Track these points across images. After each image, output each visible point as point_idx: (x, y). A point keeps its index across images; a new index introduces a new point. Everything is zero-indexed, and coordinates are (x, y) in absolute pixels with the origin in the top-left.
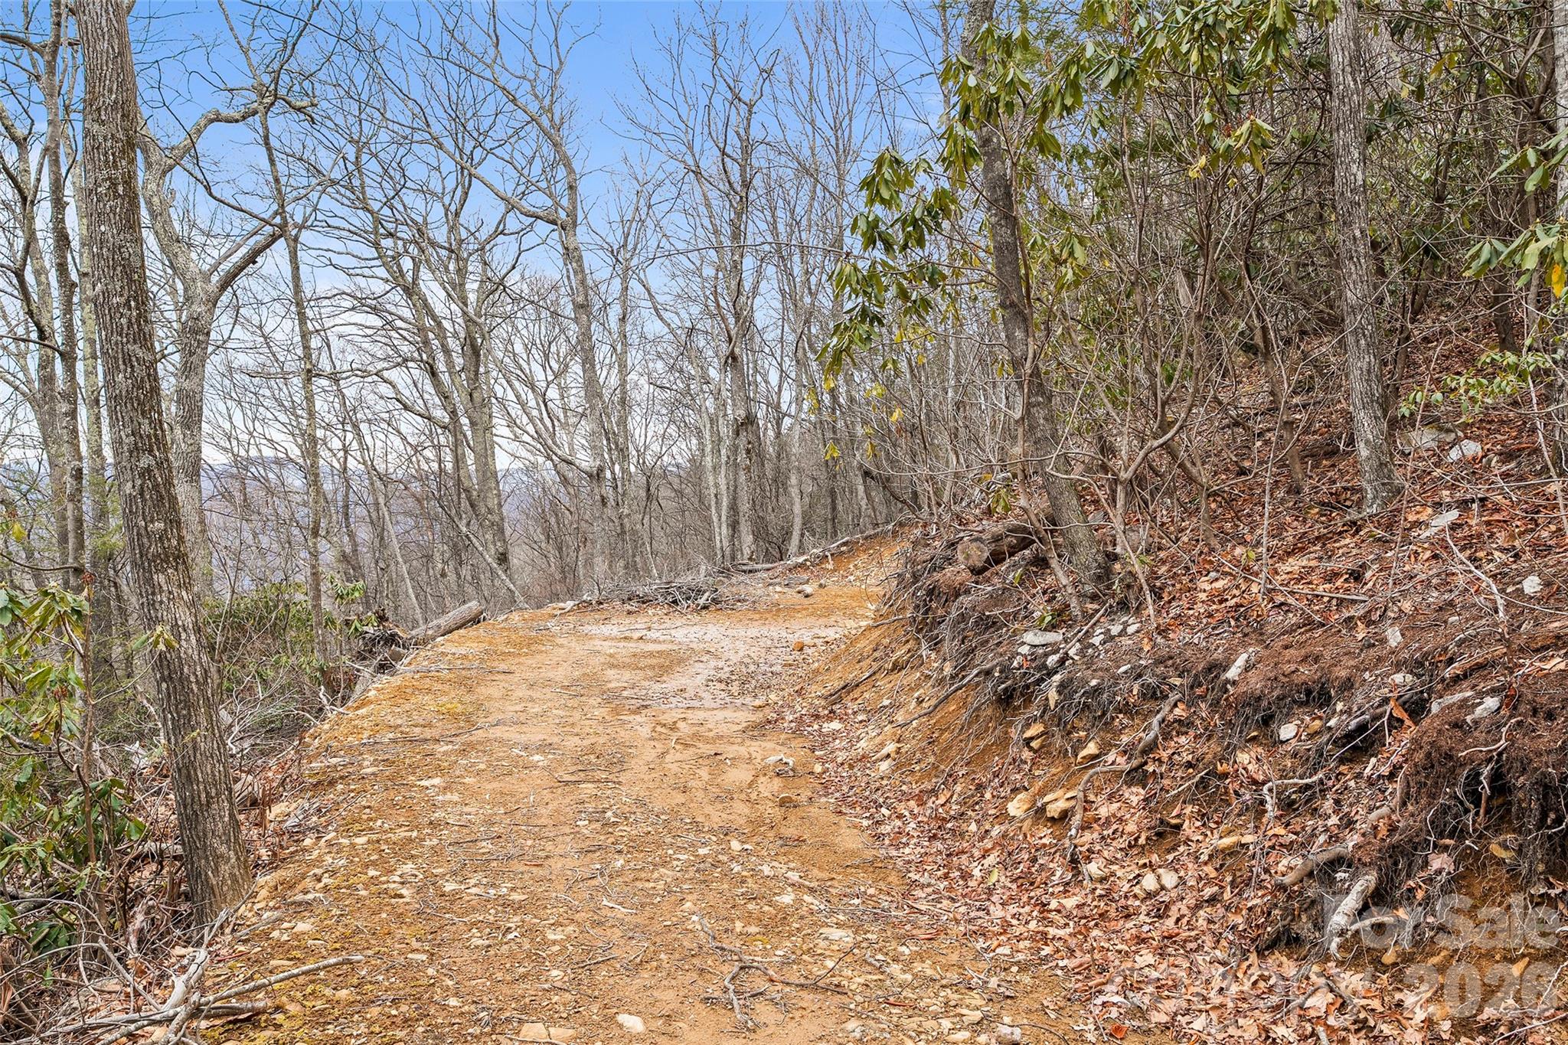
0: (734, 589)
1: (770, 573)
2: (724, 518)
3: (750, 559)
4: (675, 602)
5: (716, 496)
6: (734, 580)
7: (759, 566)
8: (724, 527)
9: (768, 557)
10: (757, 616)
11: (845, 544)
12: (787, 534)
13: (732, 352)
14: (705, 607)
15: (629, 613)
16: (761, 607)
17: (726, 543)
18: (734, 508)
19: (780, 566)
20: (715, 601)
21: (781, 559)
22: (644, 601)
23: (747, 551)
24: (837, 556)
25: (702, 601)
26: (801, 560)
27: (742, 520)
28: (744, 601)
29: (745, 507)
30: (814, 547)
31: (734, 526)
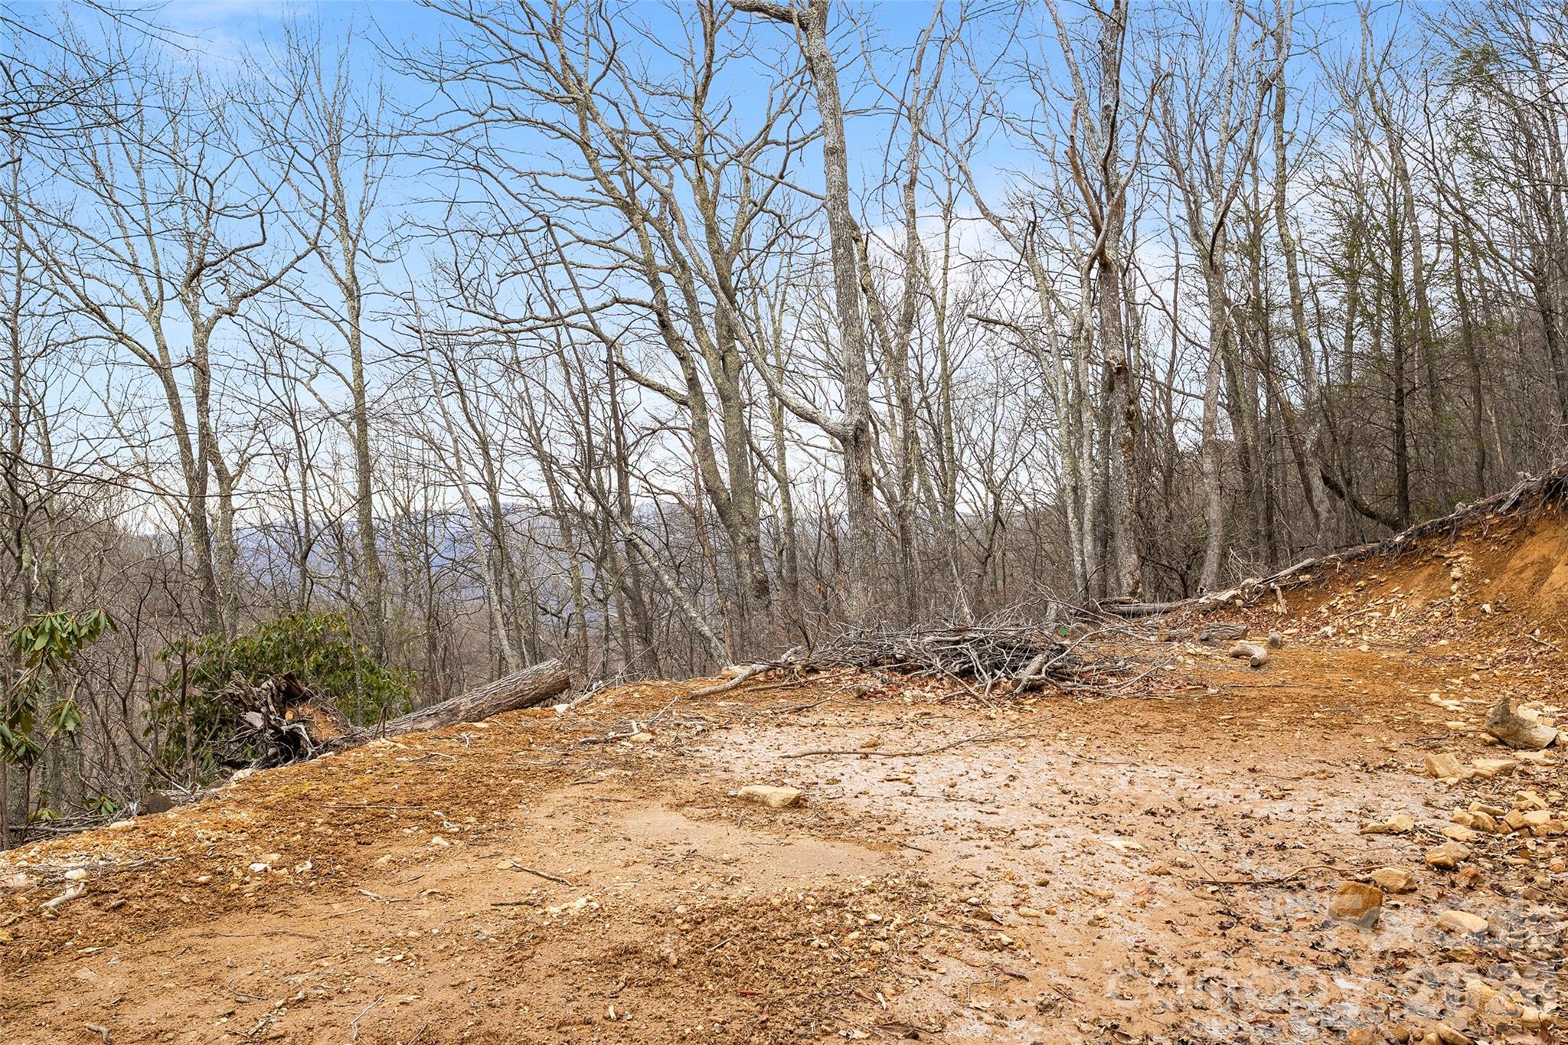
0: (1103, 648)
1: (1169, 618)
2: (1087, 526)
3: (1133, 594)
4: (967, 674)
5: (1075, 489)
6: (1104, 629)
7: (1146, 606)
8: (1088, 540)
9: (1161, 591)
10: (1157, 719)
11: (1306, 570)
12: (1196, 555)
13: (1101, 253)
14: (1034, 688)
15: (862, 695)
16: (1165, 691)
17: (1091, 567)
18: (1104, 509)
19: (1185, 608)
20: (1057, 674)
21: (1186, 597)
22: (905, 667)
23: (1127, 581)
24: (1293, 590)
25: (1026, 675)
26: (1225, 596)
27: (1119, 529)
28: (1126, 673)
29: (1123, 507)
30: (1247, 574)
31: (1105, 539)
